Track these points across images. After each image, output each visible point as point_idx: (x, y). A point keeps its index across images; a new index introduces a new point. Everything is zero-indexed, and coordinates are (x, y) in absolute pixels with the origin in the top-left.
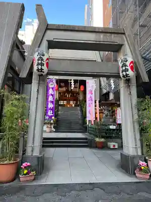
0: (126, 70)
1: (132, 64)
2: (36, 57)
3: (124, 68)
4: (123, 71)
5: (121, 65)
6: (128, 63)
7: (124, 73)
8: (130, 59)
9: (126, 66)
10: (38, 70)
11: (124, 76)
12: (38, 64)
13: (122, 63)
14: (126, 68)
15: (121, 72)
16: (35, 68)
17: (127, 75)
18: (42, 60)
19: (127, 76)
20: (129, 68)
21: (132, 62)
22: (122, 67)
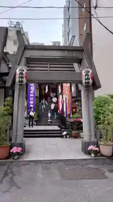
0: (88, 79)
1: (92, 75)
2: (18, 72)
3: (87, 77)
4: (85, 79)
6: (90, 74)
7: (87, 81)
8: (91, 71)
10: (19, 82)
11: (86, 83)
12: (19, 77)
16: (17, 80)
18: (23, 74)
19: (88, 83)
20: (90, 77)
22: (85, 76)
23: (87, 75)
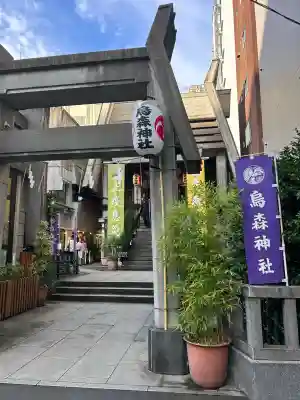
0: (148, 133)
4: (140, 134)
6: (152, 118)
7: (143, 139)
11: (141, 145)
13: (139, 117)
17: (147, 142)
19: (148, 146)
20: (153, 128)
21: (160, 119)
22: (140, 125)
23: (144, 121)
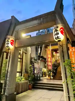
0: (58, 34)
1: (62, 30)
5: (54, 31)
7: (56, 36)
9: (57, 31)
11: (56, 38)
13: (55, 29)
14: (57, 33)
15: (54, 35)
18: (8, 41)
19: (58, 38)
20: (59, 32)
